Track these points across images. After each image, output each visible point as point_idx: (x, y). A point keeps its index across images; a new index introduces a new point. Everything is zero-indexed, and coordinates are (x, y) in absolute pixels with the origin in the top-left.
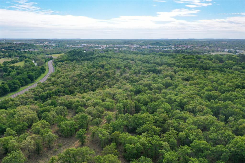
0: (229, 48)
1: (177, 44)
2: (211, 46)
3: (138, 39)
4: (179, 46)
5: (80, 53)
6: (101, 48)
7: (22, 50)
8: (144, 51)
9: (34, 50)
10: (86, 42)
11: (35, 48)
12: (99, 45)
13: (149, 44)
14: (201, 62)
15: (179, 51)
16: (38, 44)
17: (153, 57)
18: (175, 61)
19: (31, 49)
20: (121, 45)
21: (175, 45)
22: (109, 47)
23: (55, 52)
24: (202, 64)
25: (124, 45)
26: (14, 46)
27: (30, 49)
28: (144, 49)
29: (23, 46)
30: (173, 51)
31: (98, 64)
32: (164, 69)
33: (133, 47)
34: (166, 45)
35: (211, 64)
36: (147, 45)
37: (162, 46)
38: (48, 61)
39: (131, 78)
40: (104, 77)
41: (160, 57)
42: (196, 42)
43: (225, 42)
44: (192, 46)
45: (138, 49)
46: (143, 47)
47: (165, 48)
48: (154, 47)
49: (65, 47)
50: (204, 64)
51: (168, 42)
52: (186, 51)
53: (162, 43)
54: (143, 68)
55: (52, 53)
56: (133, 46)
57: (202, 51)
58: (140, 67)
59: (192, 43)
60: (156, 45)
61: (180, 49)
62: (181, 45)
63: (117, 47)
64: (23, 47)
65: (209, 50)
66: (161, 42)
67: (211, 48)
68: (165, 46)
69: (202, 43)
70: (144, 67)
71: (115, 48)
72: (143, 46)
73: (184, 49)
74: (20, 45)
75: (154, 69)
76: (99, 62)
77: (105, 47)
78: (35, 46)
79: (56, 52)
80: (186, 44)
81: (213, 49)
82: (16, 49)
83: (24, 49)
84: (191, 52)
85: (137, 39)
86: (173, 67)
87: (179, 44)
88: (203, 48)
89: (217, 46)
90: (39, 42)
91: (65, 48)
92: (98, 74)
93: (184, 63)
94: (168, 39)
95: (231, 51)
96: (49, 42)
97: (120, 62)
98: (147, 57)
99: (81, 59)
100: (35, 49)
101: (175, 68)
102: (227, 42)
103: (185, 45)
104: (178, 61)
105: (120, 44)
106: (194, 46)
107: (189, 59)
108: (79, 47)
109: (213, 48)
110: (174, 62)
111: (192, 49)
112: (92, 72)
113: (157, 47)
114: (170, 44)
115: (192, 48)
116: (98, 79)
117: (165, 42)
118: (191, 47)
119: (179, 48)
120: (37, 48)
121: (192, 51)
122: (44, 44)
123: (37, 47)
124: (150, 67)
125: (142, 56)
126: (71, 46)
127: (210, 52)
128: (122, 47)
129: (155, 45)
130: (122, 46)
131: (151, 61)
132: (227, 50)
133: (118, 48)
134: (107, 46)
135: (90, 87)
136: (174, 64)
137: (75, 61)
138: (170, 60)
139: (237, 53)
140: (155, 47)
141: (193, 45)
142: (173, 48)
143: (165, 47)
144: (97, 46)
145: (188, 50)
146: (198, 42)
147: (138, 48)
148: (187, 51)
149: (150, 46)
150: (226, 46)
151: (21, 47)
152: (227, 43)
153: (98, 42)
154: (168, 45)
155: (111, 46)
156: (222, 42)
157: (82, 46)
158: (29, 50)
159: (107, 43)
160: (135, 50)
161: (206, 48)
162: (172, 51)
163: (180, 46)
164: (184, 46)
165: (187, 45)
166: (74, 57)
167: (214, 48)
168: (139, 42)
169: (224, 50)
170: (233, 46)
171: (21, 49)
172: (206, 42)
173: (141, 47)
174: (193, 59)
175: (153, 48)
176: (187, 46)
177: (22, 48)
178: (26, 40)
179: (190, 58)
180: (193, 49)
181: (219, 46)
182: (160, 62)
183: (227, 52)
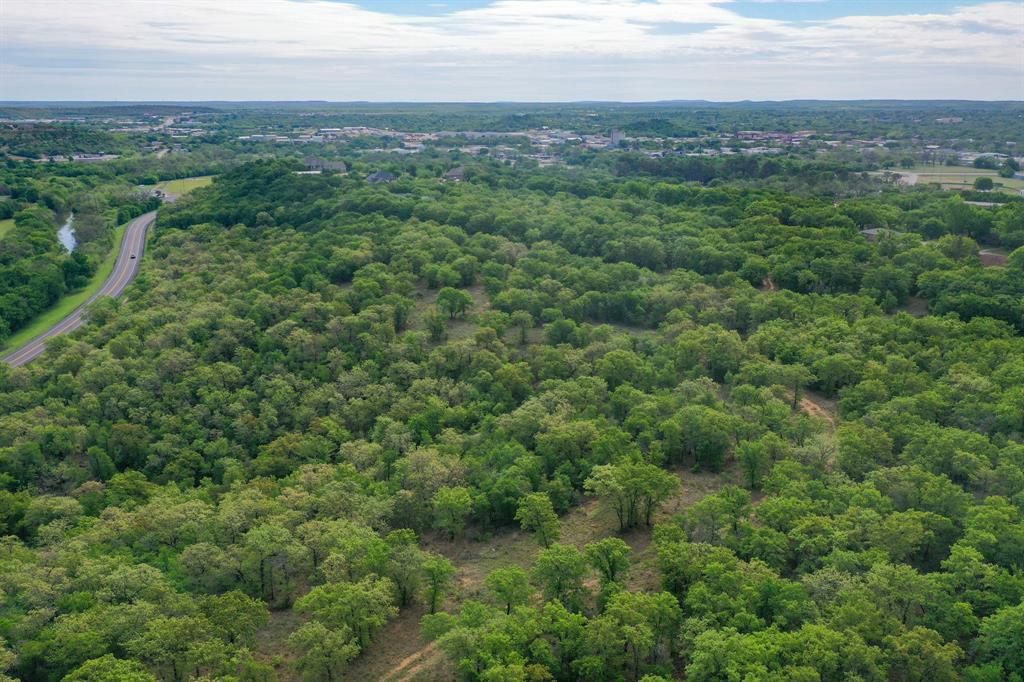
0: (977, 147)
1: (746, 129)
2: (893, 138)
3: (571, 104)
4: (753, 135)
5: (277, 181)
6: (402, 146)
7: (43, 155)
8: (594, 160)
9: (98, 158)
10: (343, 117)
11: (102, 149)
12: (398, 134)
13: (620, 129)
14: (884, 254)
15: (754, 160)
16: (129, 126)
17: (628, 208)
18: (743, 239)
19: (83, 152)
20: (495, 131)
21: (735, 131)
22: (438, 144)
23: (184, 171)
24: (889, 268)
25: (508, 131)
26: (5, 139)
27: (79, 151)
28: (596, 151)
29: (48, 139)
30: (728, 161)
31: (328, 255)
32: (679, 304)
33: (545, 140)
34: (694, 134)
35: (944, 267)
36: (609, 131)
37: (676, 136)
38: (135, 215)
39: (485, 366)
40: (331, 354)
41: (660, 215)
42: (828, 118)
43: (955, 116)
44: (812, 138)
45: (568, 154)
46: (593, 142)
47: (691, 147)
48: (641, 139)
49: (244, 143)
50: (899, 263)
51: (705, 119)
52: (785, 159)
53: (678, 122)
54: (566, 293)
55: (173, 172)
56: (550, 136)
57: (859, 161)
58: (546, 281)
59: (809, 122)
60: (652, 133)
61: (755, 151)
62: (762, 129)
63: (477, 144)
64: (49, 144)
65: (888, 158)
66: (672, 115)
67: (897, 145)
68: (690, 136)
69: (854, 122)
70: (569, 283)
71: (467, 145)
72: (593, 137)
73: (775, 151)
74: (35, 136)
75: (625, 297)
76: (340, 244)
77: (424, 143)
78: (107, 140)
79: (190, 168)
80: (781, 127)
81: (906, 152)
82: (16, 152)
83: (56, 153)
84: (808, 167)
85: (566, 104)
86: (727, 282)
87: (753, 129)
88: (859, 147)
89: (920, 138)
90: (138, 116)
91: (239, 145)
92: (302, 334)
93: (789, 253)
94: (702, 102)
95: (986, 163)
96: (182, 120)
97: (444, 245)
98: (597, 211)
99: (272, 215)
100: (101, 155)
101: (742, 292)
102: (964, 116)
103: (779, 131)
104: (755, 243)
105: (492, 127)
106: (819, 138)
107: (815, 231)
108: (305, 141)
109: (906, 146)
110: (734, 249)
111: (810, 153)
112: (276, 311)
113: (656, 140)
114: (714, 125)
115: (810, 146)
116: (296, 365)
117: (689, 118)
118: (805, 144)
119: (755, 146)
120: (112, 146)
121: (812, 162)
122: (156, 129)
123: (115, 141)
124: (600, 287)
125: (572, 201)
126: (270, 137)
127: (892, 165)
128: (496, 143)
129: (644, 133)
130: (499, 134)
131: (613, 242)
132: (971, 157)
133: (479, 147)
134: (433, 137)
135: (238, 422)
136: (737, 264)
137: (241, 227)
138: (716, 234)
139: (1018, 170)
140: (643, 143)
141: (814, 133)
142: (727, 146)
143: (690, 140)
144: (386, 138)
145: (792, 157)
146: (836, 113)
147: (568, 150)
148: (789, 164)
149: (623, 136)
150: (965, 133)
151: (39, 143)
152: (960, 120)
153: (396, 117)
154: (705, 131)
155: (449, 137)
156: (940, 115)
157: (319, 139)
158: (76, 158)
159: (434, 123)
160: (555, 155)
161: (873, 146)
162: (724, 159)
163: (758, 136)
164: (776, 135)
165: (787, 132)
166: (244, 202)
167: (909, 148)
168: (575, 116)
169: (956, 158)
170: (993, 137)
171: (39, 152)
172: (868, 117)
173: (584, 141)
174: (838, 230)
175: (636, 146)
176: (786, 136)
177: (41, 149)
178: (79, 109)
179: (819, 223)
180: (813, 150)
181: (932, 136)
182: (661, 248)
183: (970, 166)
